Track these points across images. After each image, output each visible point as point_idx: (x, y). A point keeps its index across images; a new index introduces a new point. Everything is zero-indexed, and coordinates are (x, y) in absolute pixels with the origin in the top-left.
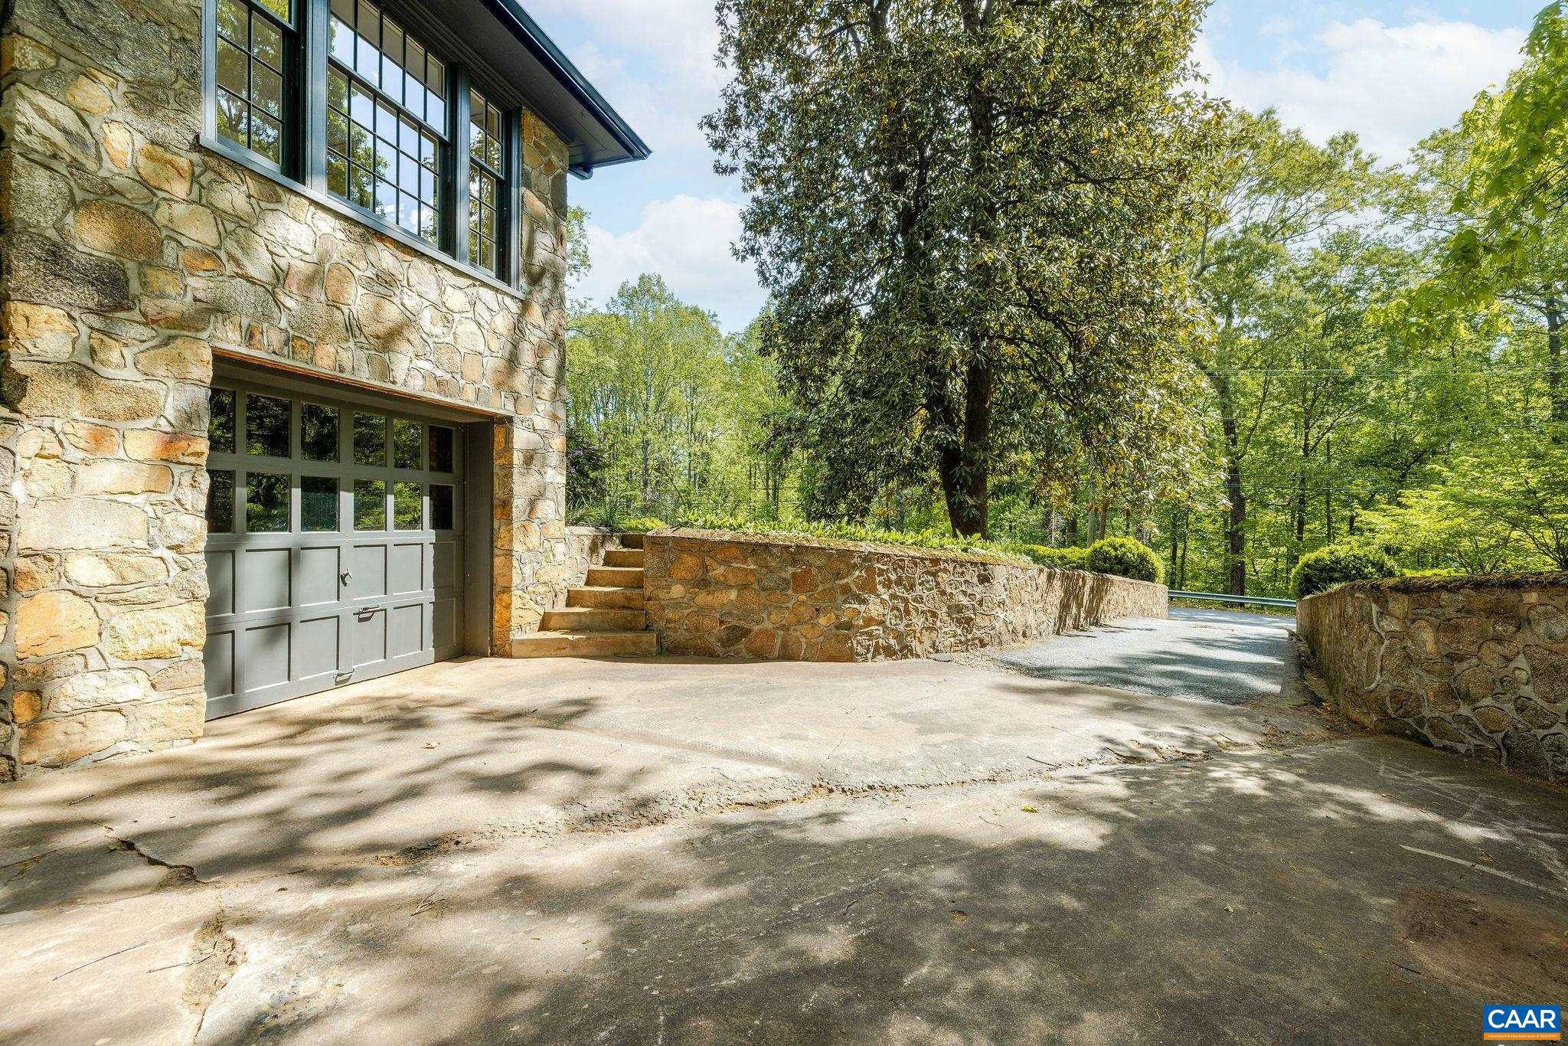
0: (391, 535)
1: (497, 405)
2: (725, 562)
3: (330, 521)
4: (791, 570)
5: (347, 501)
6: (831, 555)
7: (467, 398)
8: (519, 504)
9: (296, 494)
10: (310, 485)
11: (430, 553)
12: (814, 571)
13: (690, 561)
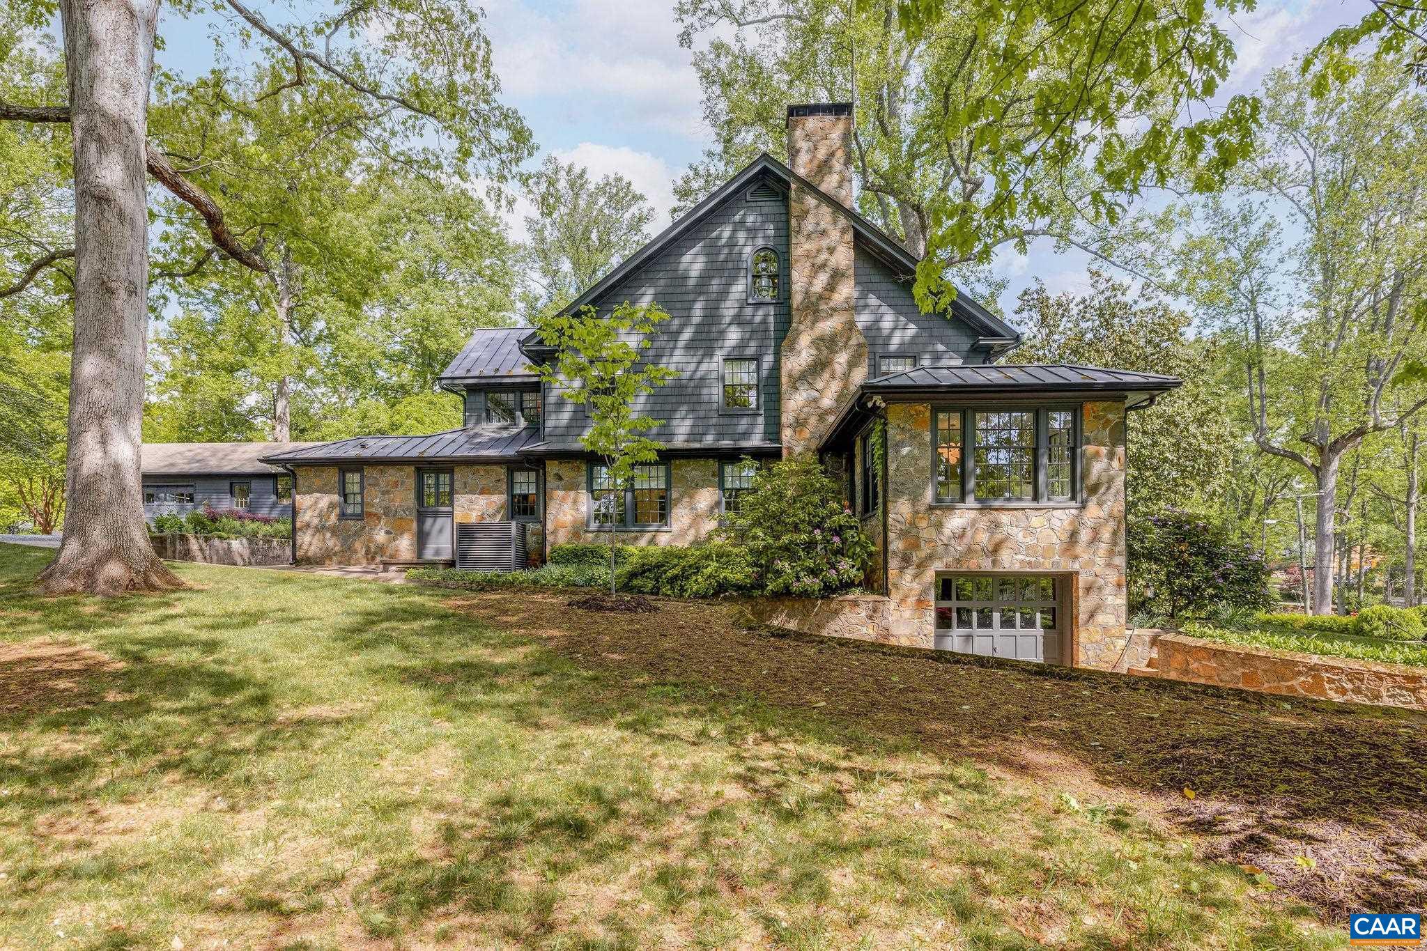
0: (1018, 631)
1: (1065, 566)
2: (1197, 660)
3: (990, 626)
4: (1241, 670)
5: (996, 617)
6: (1275, 663)
7: (1047, 566)
8: (1082, 617)
9: (975, 614)
10: (981, 612)
11: (1041, 640)
12: (1260, 672)
13: (1179, 657)
